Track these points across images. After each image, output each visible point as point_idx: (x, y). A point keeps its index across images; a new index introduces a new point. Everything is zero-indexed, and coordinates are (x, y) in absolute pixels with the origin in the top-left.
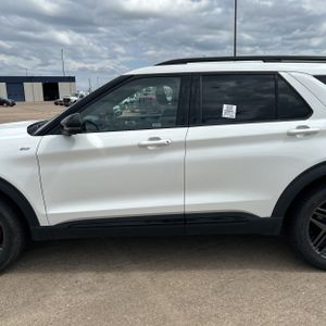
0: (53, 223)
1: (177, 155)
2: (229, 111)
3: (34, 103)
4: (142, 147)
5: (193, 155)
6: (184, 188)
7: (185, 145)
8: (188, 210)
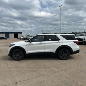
1: (44, 45)
2: (50, 39)
3: (12, 39)
4: (39, 44)
5: (45, 45)
6: (44, 49)
7: (44, 43)
8: (45, 52)
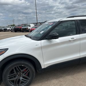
0: (46, 67)
7: (80, 39)
8: (81, 57)
